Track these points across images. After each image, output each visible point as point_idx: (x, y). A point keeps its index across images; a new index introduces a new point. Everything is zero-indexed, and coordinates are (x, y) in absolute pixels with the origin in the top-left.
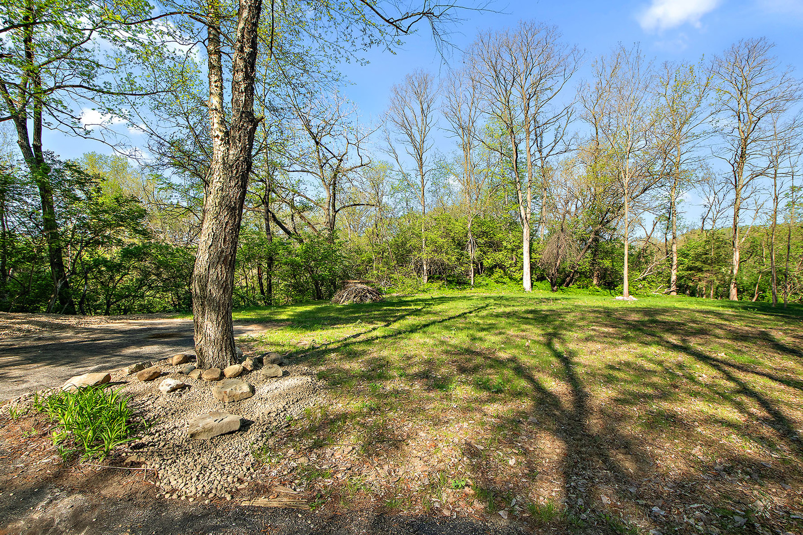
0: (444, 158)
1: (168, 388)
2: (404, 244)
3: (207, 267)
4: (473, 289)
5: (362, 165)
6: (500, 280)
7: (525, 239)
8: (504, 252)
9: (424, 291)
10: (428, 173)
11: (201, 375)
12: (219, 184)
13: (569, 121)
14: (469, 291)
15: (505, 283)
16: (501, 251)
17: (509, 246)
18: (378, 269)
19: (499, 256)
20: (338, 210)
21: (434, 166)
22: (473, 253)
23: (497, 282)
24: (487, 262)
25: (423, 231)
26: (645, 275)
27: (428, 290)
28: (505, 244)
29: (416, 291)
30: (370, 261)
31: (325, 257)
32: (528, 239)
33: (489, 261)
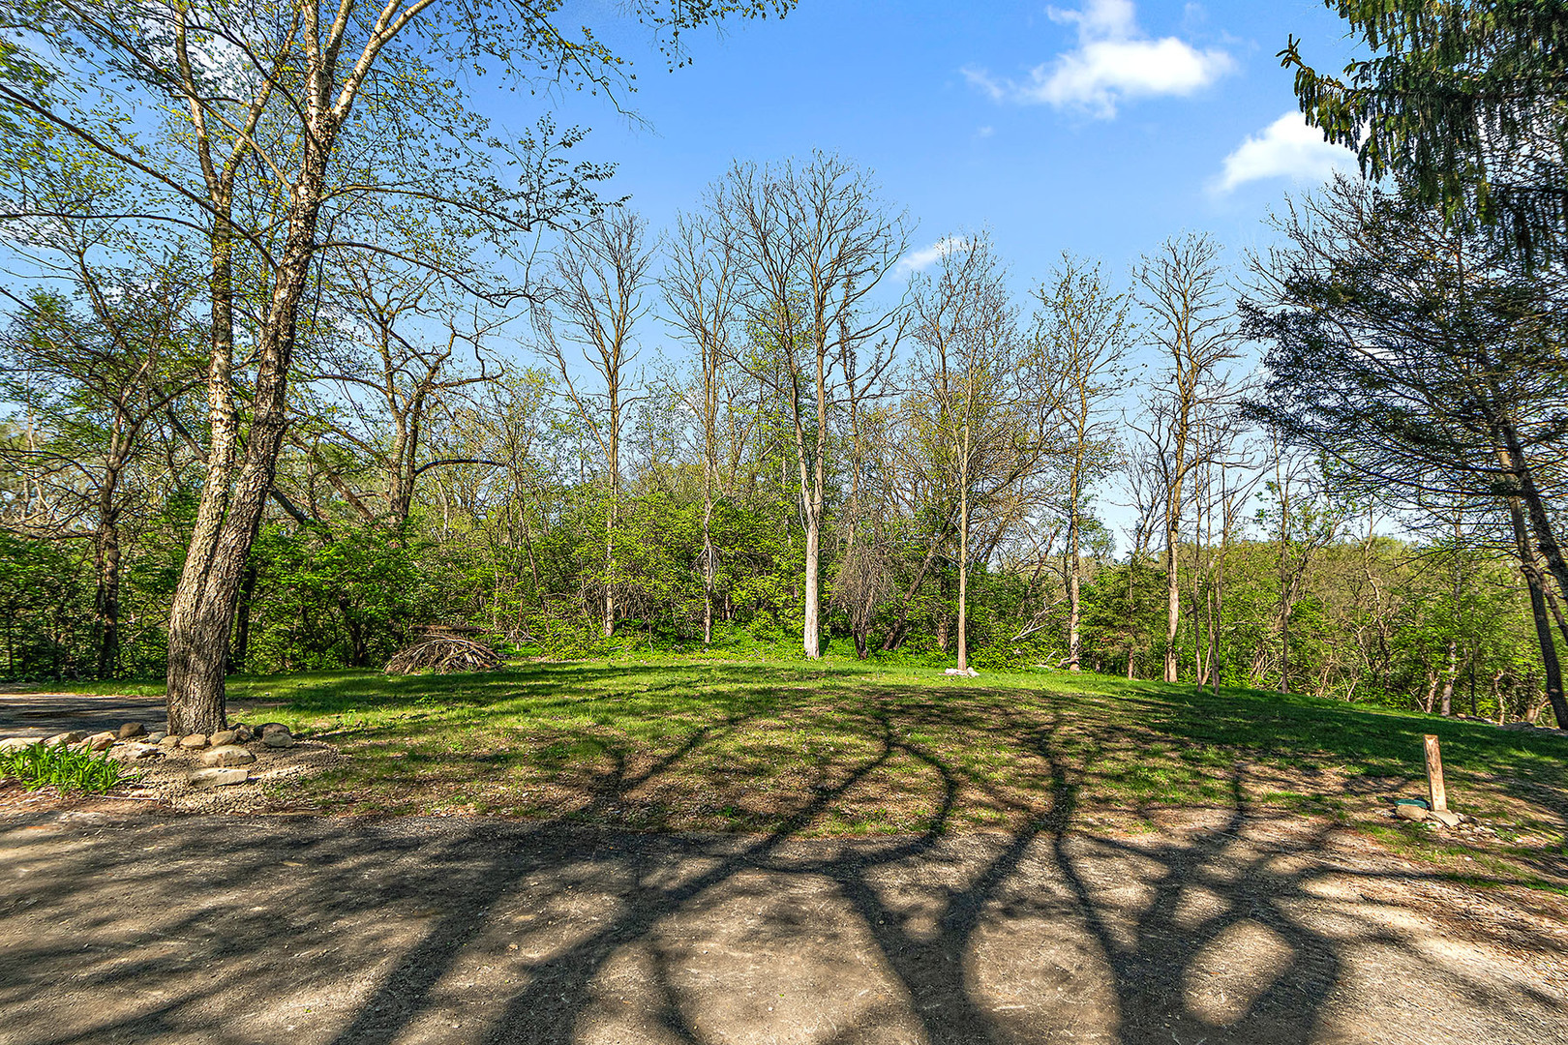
0: (672, 371)
1: (139, 753)
2: (565, 552)
3: (194, 602)
4: (706, 650)
5: (484, 378)
6: (764, 633)
7: (809, 552)
8: (775, 577)
9: (601, 653)
10: (627, 406)
11: (178, 742)
12: (220, 489)
13: (902, 335)
14: (698, 654)
15: (771, 640)
16: (769, 573)
17: (784, 566)
18: (503, 603)
19: (765, 584)
20: (422, 470)
21: (645, 393)
22: (712, 577)
23: (759, 638)
24: (739, 596)
25: (609, 525)
26: (1030, 630)
27: (612, 650)
28: (776, 559)
29: (583, 653)
30: (488, 584)
31: (381, 574)
32: (816, 555)
33: (744, 593)
